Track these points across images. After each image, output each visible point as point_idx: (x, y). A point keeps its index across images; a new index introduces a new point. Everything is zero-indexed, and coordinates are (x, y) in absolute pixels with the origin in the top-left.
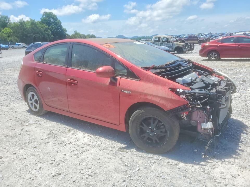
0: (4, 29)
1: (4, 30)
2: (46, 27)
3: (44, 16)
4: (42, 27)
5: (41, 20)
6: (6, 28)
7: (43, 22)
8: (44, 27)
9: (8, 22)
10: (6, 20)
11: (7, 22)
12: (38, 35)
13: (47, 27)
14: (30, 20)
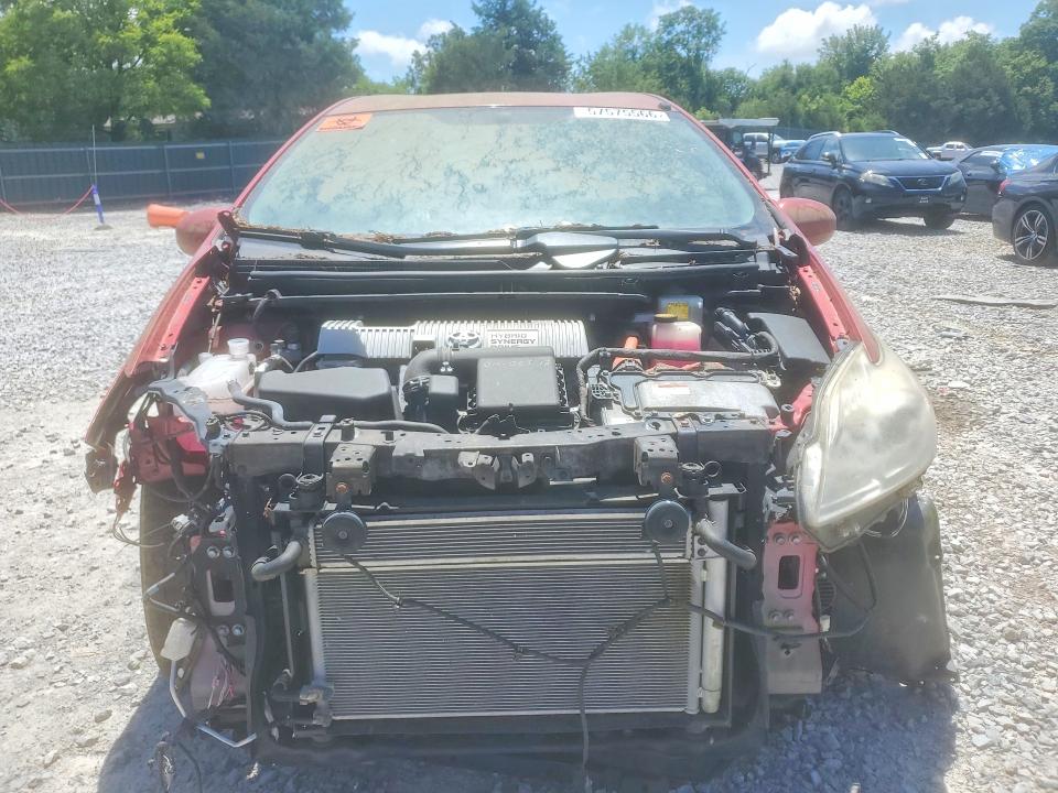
0: (853, 83)
1: (852, 87)
2: (1033, 63)
3: (1042, 15)
4: (1014, 67)
5: (1022, 33)
6: (861, 79)
7: (1025, 44)
8: (1028, 63)
9: (877, 55)
10: (872, 48)
11: (873, 53)
12: (981, 103)
13: (1043, 63)
14: (966, 38)
